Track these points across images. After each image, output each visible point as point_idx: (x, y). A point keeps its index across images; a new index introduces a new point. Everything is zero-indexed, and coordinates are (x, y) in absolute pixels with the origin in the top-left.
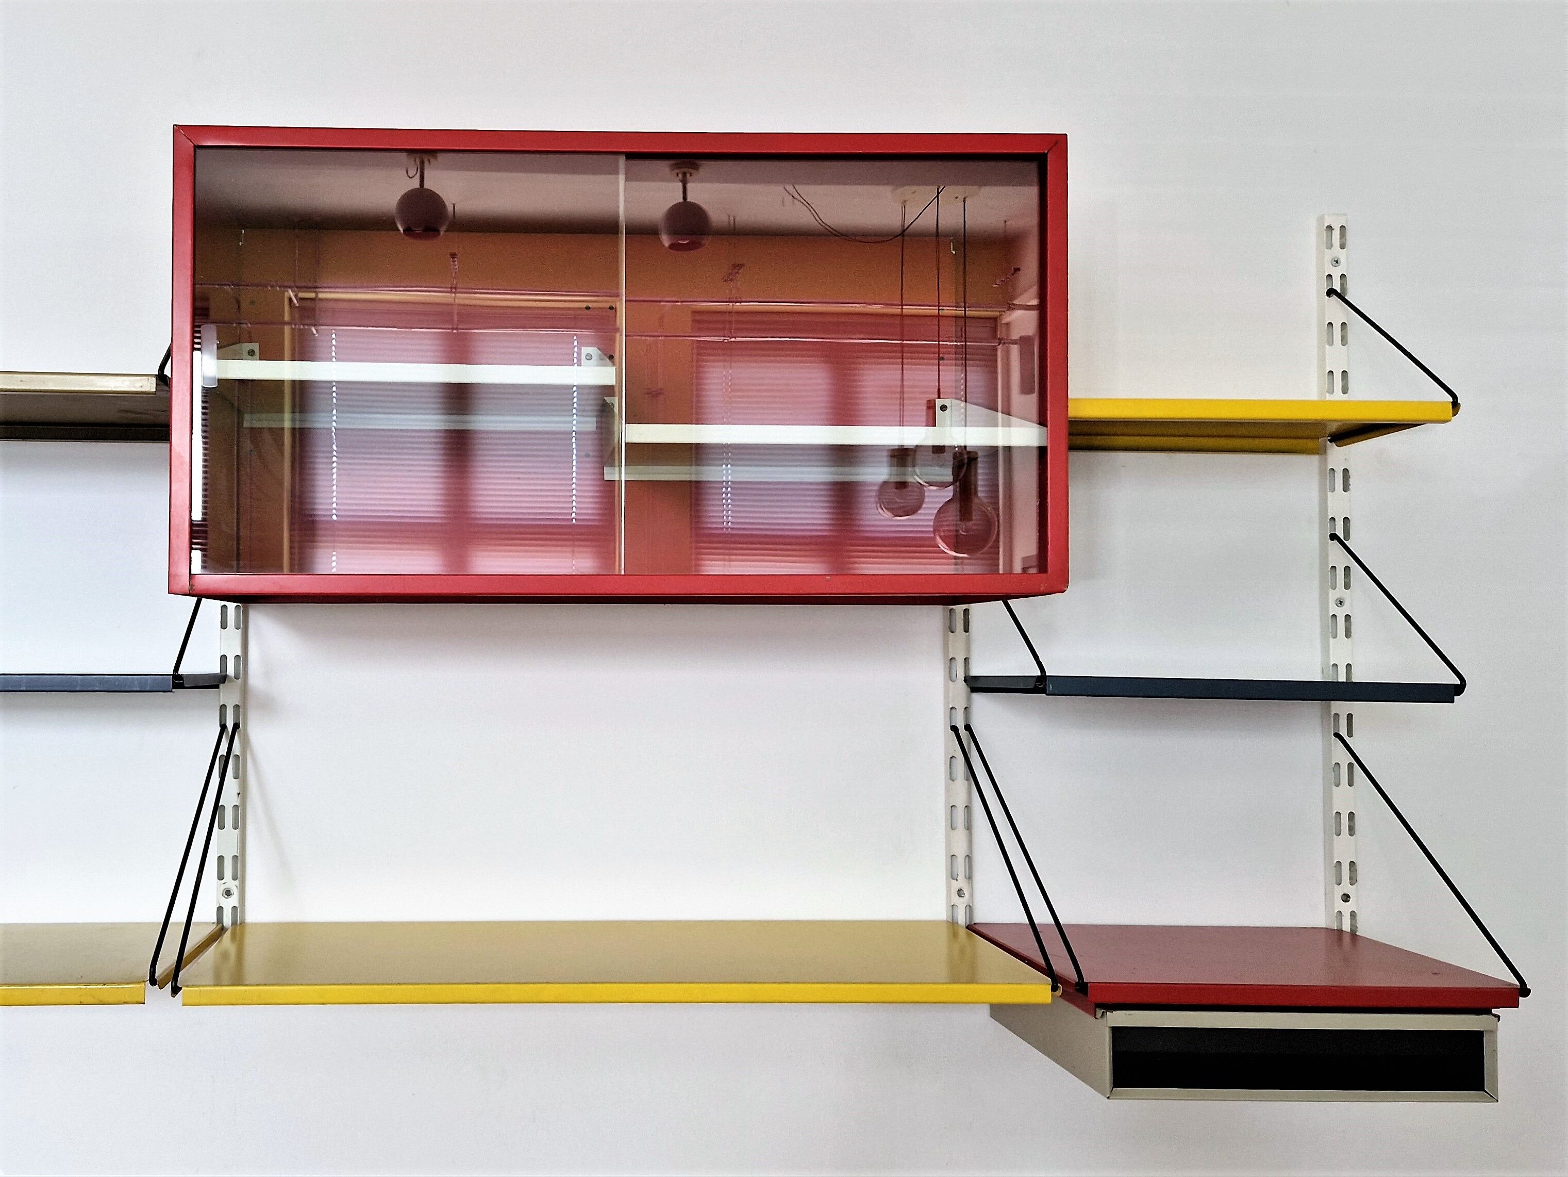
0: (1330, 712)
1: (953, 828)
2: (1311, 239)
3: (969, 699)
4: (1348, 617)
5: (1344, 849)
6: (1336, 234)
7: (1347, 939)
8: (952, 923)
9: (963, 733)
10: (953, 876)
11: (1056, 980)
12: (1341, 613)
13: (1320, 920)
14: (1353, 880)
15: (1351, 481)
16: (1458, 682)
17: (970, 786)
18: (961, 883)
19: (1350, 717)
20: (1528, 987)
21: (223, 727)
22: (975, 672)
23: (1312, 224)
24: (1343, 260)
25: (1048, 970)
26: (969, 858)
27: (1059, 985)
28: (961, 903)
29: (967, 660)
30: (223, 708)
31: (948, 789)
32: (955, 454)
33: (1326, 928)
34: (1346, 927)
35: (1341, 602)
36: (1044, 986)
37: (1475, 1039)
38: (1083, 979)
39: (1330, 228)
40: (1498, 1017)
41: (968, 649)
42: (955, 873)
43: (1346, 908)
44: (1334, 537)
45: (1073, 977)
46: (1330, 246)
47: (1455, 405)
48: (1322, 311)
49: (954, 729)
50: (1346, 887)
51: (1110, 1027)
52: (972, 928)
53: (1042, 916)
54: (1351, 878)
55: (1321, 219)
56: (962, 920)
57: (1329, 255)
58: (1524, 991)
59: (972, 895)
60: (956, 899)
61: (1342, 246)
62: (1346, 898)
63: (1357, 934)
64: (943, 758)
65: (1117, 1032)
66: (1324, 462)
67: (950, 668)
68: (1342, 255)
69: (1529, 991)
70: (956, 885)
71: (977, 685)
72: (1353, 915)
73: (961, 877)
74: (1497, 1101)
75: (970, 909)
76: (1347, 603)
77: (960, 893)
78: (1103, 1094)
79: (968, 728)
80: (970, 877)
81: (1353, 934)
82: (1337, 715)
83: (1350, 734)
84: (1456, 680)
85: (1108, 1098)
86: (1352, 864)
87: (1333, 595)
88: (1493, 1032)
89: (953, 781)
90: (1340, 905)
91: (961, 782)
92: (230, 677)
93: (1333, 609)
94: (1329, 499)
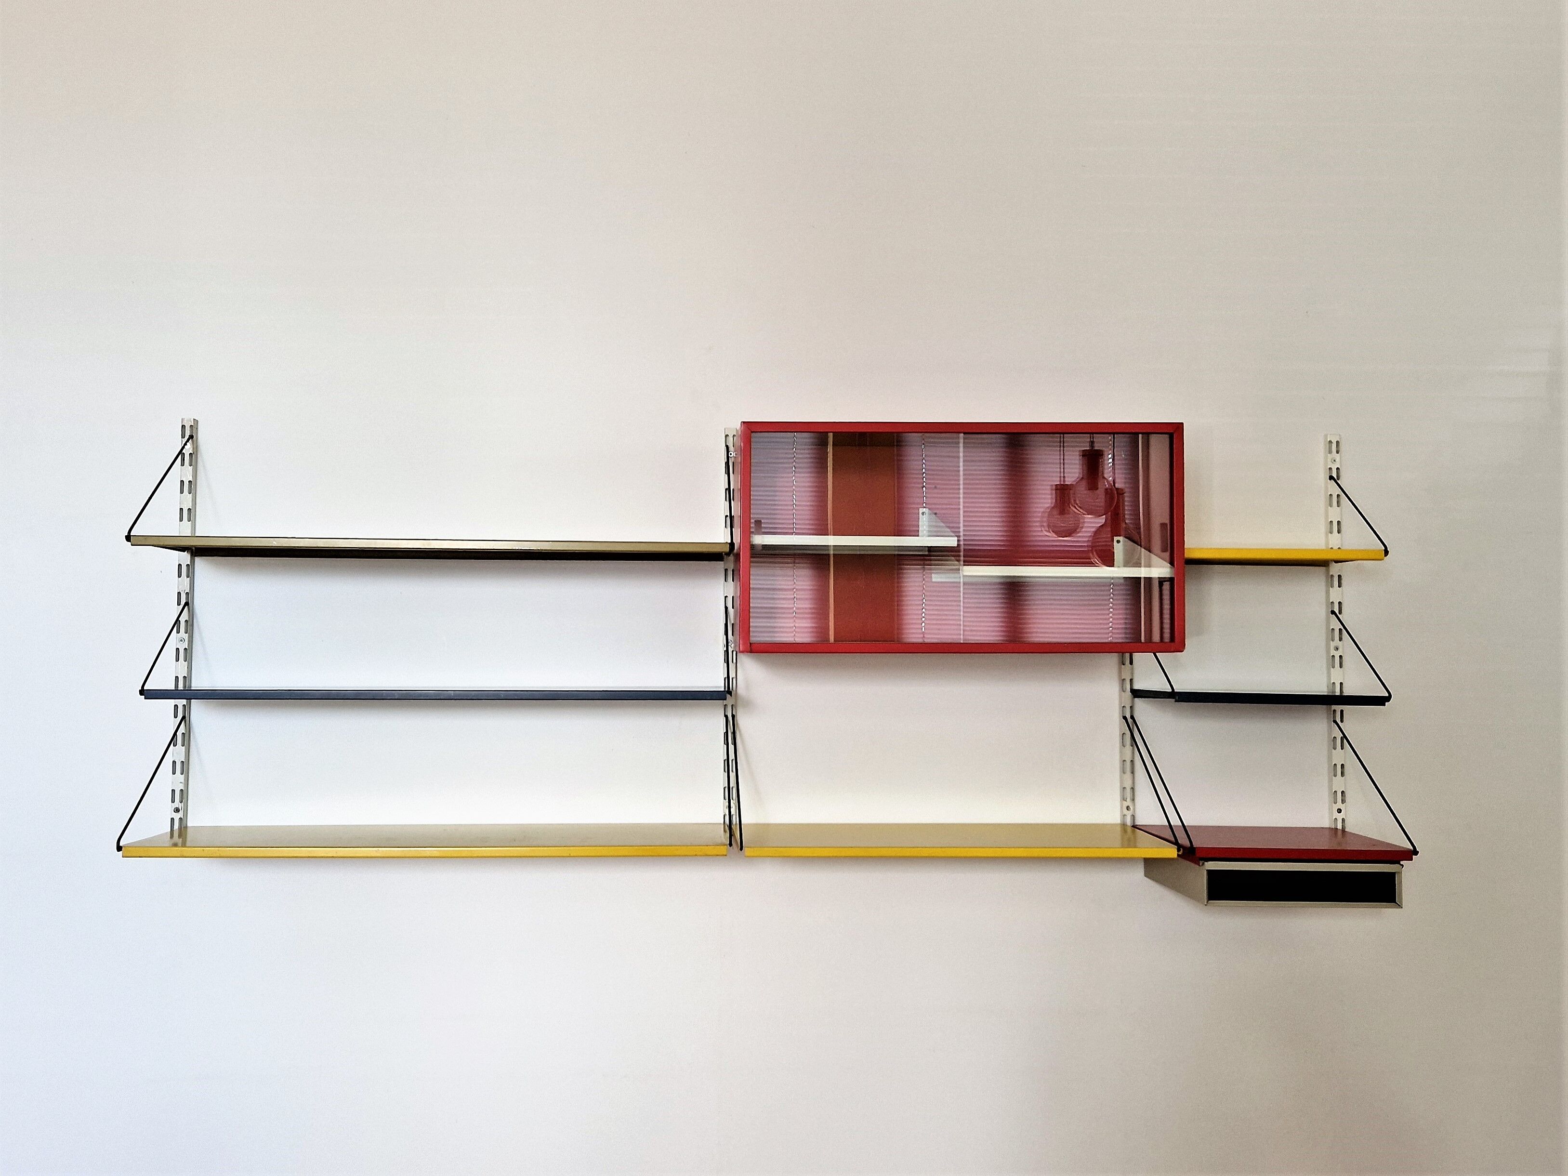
0: (1330, 710)
1: (1124, 773)
2: (1321, 447)
3: (1133, 702)
4: (1341, 657)
5: (1339, 784)
6: (1334, 446)
7: (1340, 833)
8: (1124, 825)
9: (1130, 720)
10: (1124, 799)
11: (1179, 847)
12: (1337, 654)
13: (1326, 823)
14: (1343, 801)
15: (1343, 582)
16: (1387, 695)
17: (1133, 749)
18: (1129, 803)
19: (1342, 711)
20: (1417, 850)
21: (726, 717)
22: (1136, 687)
23: (1321, 439)
24: (1338, 460)
25: (1176, 843)
26: (1133, 789)
27: (1181, 849)
28: (1129, 814)
29: (1131, 680)
30: (726, 707)
31: (1121, 752)
32: (1106, 489)
33: (1329, 828)
34: (1340, 827)
35: (1337, 649)
36: (1173, 849)
37: (1392, 876)
38: (1193, 846)
39: (1330, 442)
40: (1403, 866)
41: (1132, 674)
42: (1125, 797)
43: (1340, 817)
44: (1333, 612)
45: (1188, 844)
46: (1330, 452)
47: (1386, 552)
48: (1326, 488)
49: (1125, 718)
50: (1339, 805)
51: (1207, 870)
52: (1134, 826)
53: (1175, 821)
54: (1342, 800)
55: (1326, 436)
56: (1129, 822)
57: (1330, 457)
58: (1415, 852)
59: (1134, 809)
60: (1125, 811)
61: (1338, 452)
62: (1339, 811)
63: (1346, 830)
64: (1118, 734)
65: (1210, 873)
66: (1328, 571)
67: (1123, 684)
68: (1337, 457)
69: (1418, 852)
70: (1126, 804)
71: (1137, 694)
72: (1343, 820)
73: (1128, 800)
74: (1402, 908)
75: (1133, 817)
76: (1340, 649)
77: (1128, 808)
78: (1203, 903)
79: (1132, 717)
80: (1133, 800)
81: (1343, 830)
82: (1334, 711)
83: (1342, 721)
84: (1385, 694)
85: (1206, 905)
86: (1343, 792)
87: (1332, 645)
88: (1400, 873)
89: (1124, 746)
90: (1336, 815)
91: (1128, 748)
93: (1333, 652)
94: (1331, 591)
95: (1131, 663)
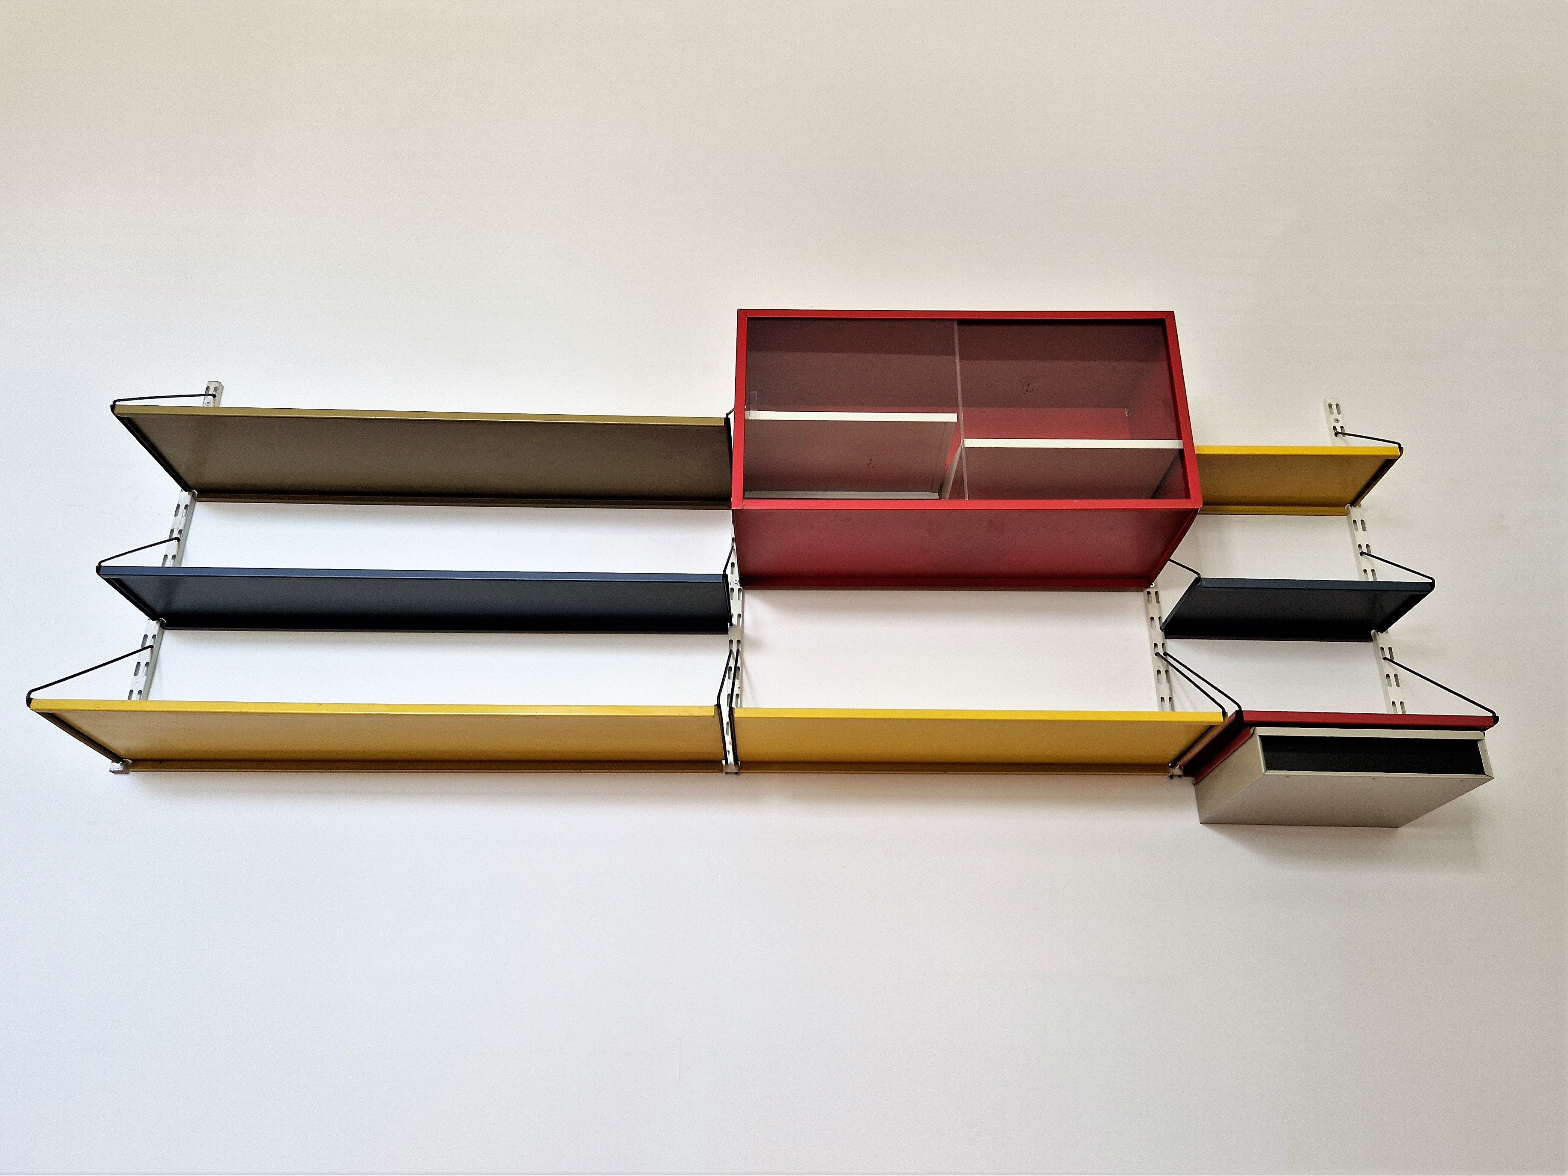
0: (1378, 647)
2: (1322, 410)
3: (1165, 641)
6: (1334, 408)
9: (1163, 655)
15: (1366, 526)
20: (1497, 715)
21: (731, 652)
23: (1321, 403)
29: (1160, 618)
30: (731, 642)
31: (1157, 690)
37: (1473, 744)
39: (1330, 405)
40: (1483, 732)
41: (1160, 612)
46: (1332, 413)
47: (1401, 449)
49: (1158, 654)
51: (1259, 736)
55: (1326, 401)
57: (1332, 418)
58: (1495, 719)
64: (1154, 670)
66: (1350, 518)
67: (1152, 623)
68: (1339, 417)
69: (1499, 717)
79: (1166, 653)
85: (1265, 774)
92: (736, 625)
94: (1356, 535)
95: (1158, 602)
